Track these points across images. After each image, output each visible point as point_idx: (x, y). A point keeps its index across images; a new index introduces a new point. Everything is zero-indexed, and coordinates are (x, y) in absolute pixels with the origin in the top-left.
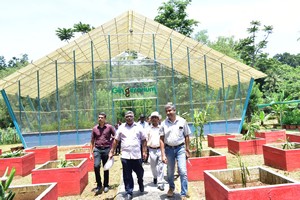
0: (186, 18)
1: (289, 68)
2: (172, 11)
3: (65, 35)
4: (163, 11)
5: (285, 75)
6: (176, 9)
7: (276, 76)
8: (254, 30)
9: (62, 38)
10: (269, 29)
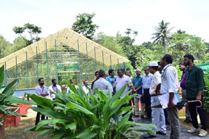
0: (92, 24)
1: (150, 51)
2: (84, 19)
3: (19, 31)
4: (79, 19)
5: (148, 56)
6: (86, 19)
7: (142, 57)
8: (128, 33)
9: (17, 32)
10: (136, 33)
